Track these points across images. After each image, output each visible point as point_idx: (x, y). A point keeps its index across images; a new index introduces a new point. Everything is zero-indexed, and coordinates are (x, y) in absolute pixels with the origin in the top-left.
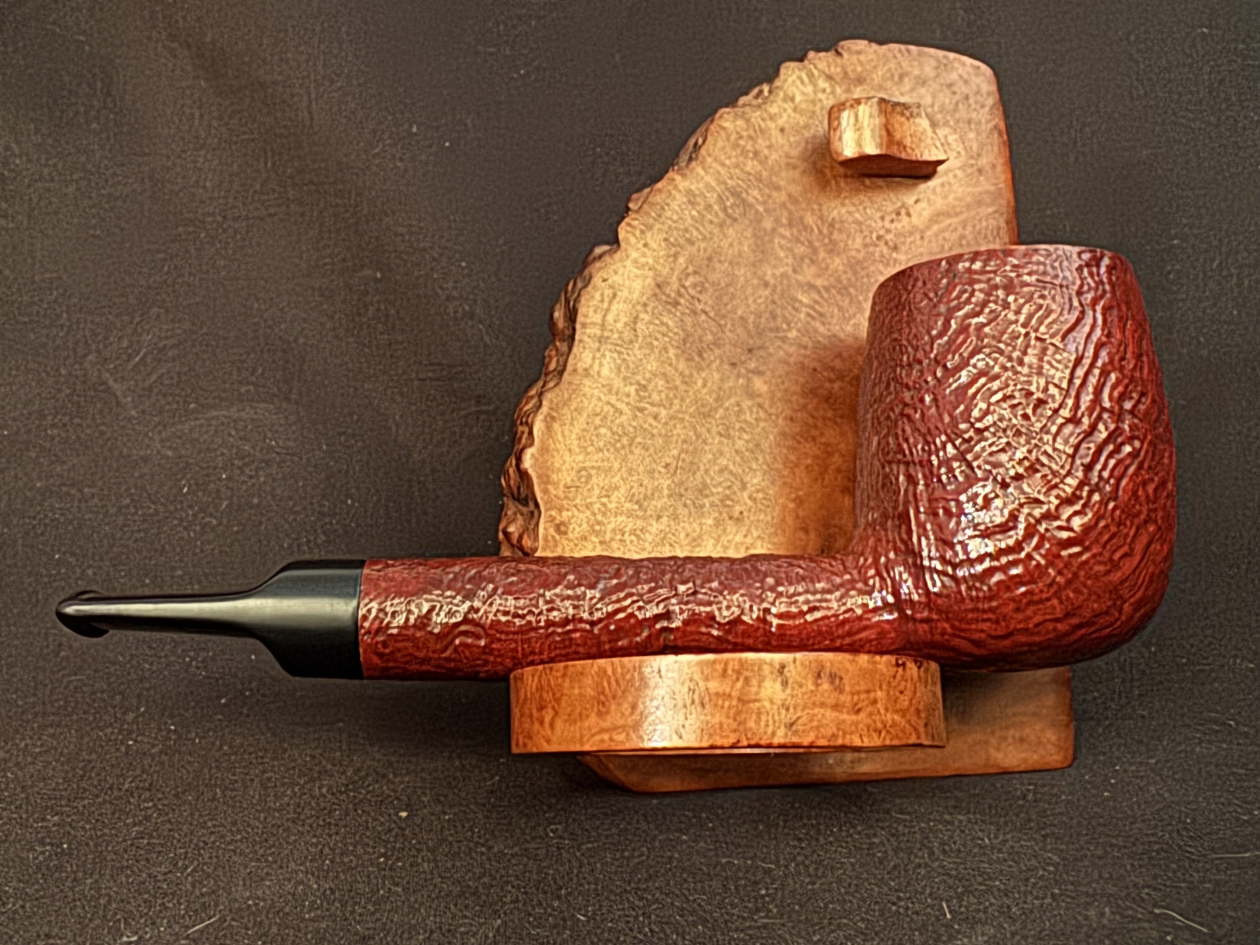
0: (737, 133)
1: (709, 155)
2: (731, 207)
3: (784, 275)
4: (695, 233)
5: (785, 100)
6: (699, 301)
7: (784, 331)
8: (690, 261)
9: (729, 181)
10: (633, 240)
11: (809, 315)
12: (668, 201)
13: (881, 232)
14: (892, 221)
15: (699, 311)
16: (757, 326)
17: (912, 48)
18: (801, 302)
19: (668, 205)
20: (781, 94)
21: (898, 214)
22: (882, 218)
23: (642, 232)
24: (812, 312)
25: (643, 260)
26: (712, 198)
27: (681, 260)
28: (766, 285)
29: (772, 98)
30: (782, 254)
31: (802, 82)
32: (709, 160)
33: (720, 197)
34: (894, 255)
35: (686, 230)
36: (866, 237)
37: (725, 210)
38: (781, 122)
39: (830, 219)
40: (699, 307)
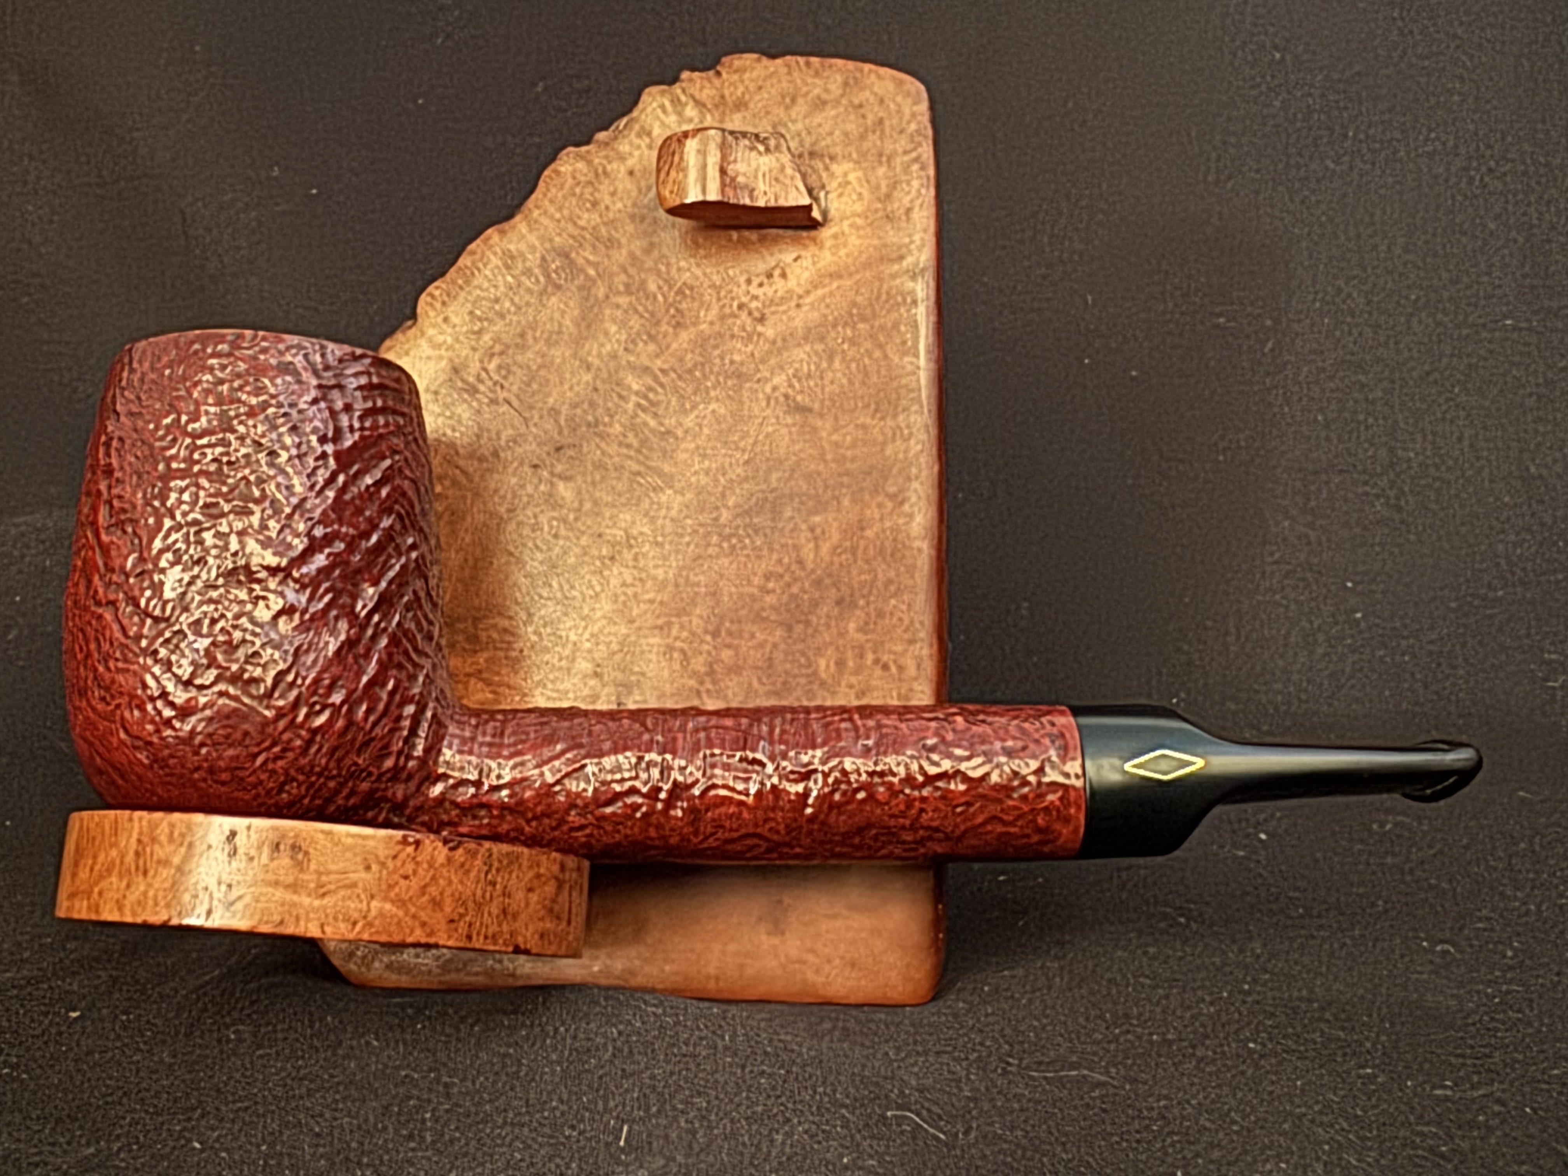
0: (574, 178)
1: (537, 207)
2: (556, 271)
3: (614, 356)
4: (507, 304)
5: (639, 135)
6: (502, 387)
7: (605, 425)
8: (497, 340)
9: (557, 239)
10: (432, 314)
11: (639, 405)
12: (481, 265)
13: (744, 299)
14: (761, 285)
15: (501, 400)
16: (571, 419)
17: (815, 60)
18: (629, 388)
19: (479, 270)
20: (637, 127)
21: (770, 276)
22: (749, 282)
23: (444, 303)
24: (643, 402)
25: (441, 338)
26: (533, 260)
27: (486, 338)
28: (589, 368)
29: (626, 133)
30: (613, 329)
31: (664, 111)
32: (536, 213)
33: (543, 259)
34: (760, 328)
35: (497, 300)
36: (724, 306)
37: (548, 276)
38: (630, 162)
39: (679, 284)
40: (502, 395)
